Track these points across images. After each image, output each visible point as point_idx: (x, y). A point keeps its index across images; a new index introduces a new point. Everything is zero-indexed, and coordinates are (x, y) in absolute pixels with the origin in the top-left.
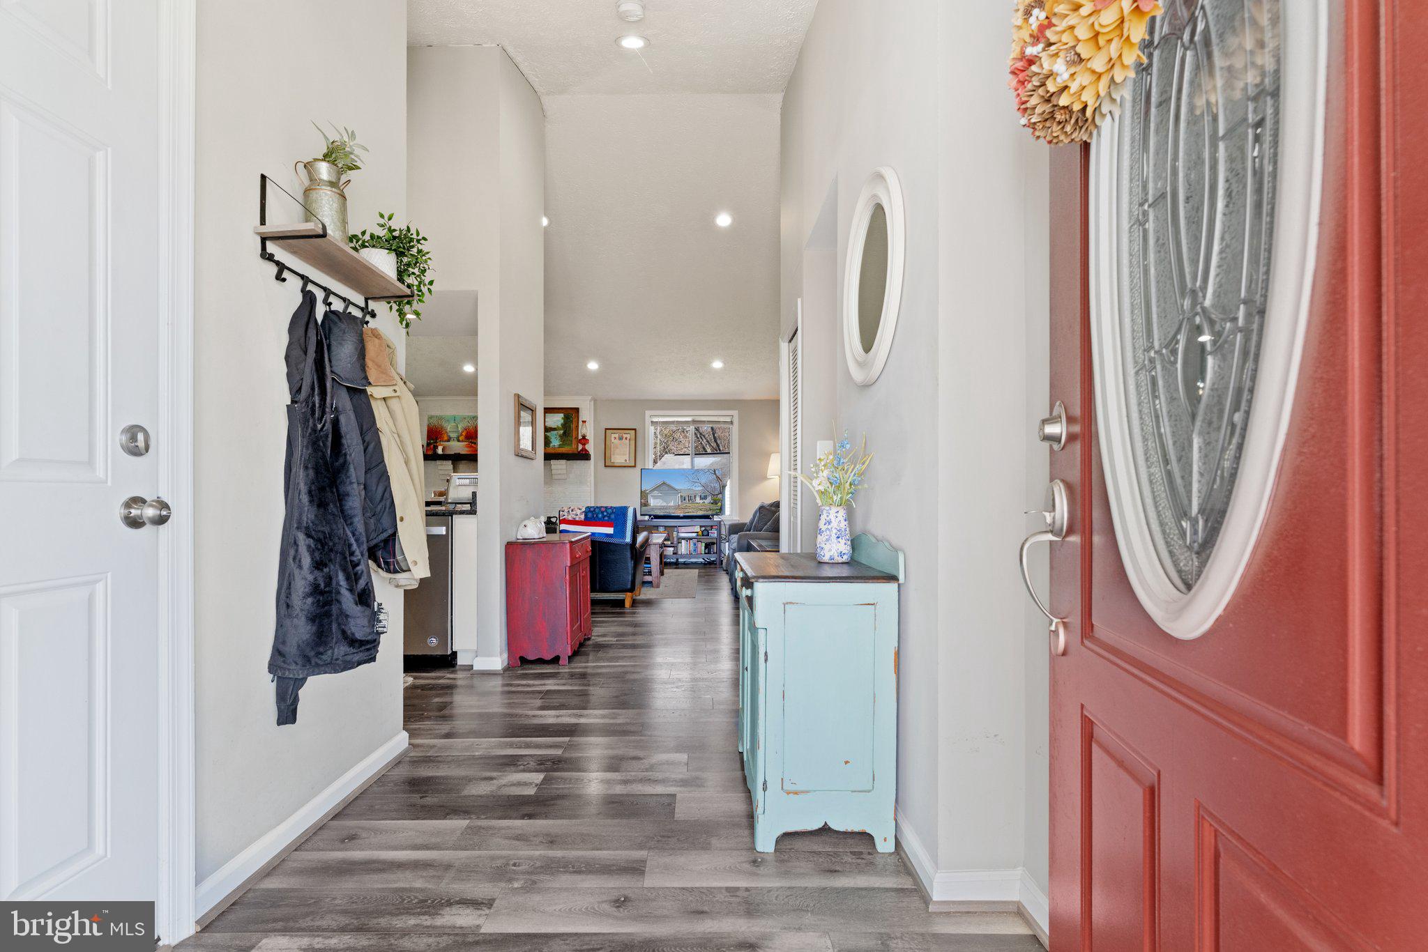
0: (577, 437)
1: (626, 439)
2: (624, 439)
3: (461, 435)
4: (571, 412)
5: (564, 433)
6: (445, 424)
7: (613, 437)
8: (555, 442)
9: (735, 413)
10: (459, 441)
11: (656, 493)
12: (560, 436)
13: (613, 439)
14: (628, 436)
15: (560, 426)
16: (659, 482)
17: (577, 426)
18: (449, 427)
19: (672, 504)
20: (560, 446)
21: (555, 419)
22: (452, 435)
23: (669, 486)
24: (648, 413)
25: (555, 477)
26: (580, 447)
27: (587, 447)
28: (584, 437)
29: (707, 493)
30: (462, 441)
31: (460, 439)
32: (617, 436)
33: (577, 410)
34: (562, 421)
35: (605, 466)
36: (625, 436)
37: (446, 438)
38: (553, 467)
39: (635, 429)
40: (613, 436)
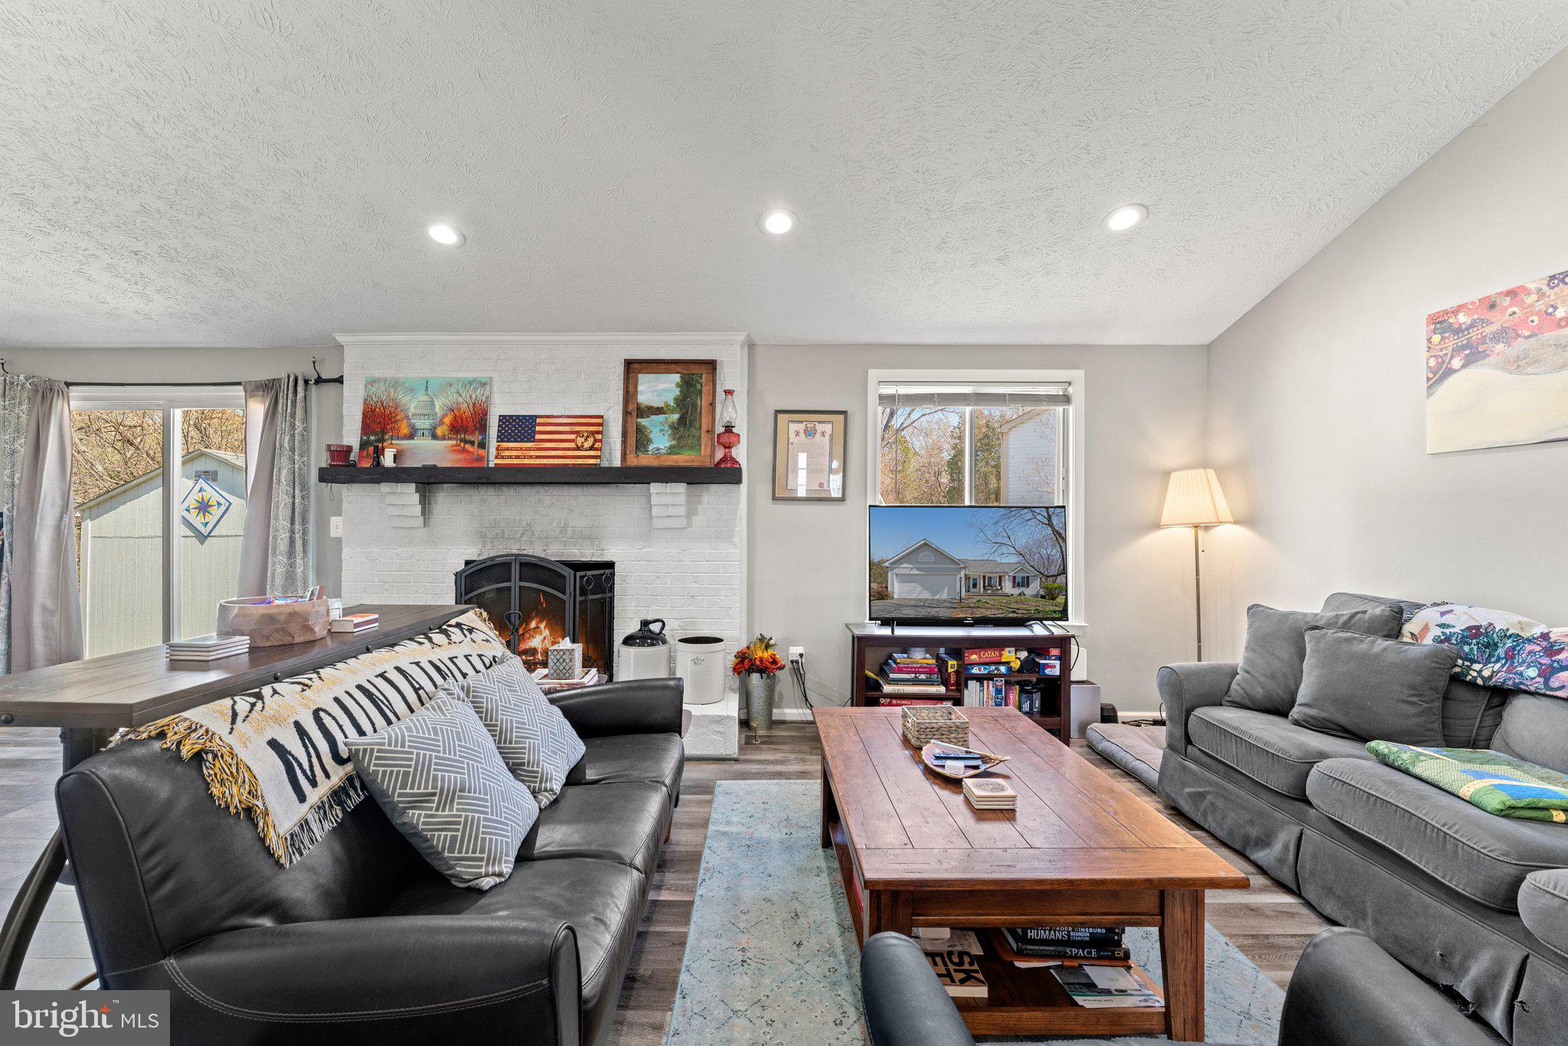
0: (711, 431)
1: (823, 434)
2: (818, 434)
3: (441, 423)
4: (696, 369)
5: (682, 420)
6: (404, 399)
7: (794, 429)
8: (660, 440)
9: (1077, 375)
10: (434, 437)
11: (906, 568)
12: (672, 427)
13: (792, 435)
14: (828, 428)
15: (672, 403)
16: (916, 541)
17: (712, 404)
18: (412, 405)
19: (944, 595)
20: (672, 450)
21: (661, 387)
22: (419, 423)
23: (937, 552)
24: (874, 375)
25: (658, 523)
26: (720, 454)
27: (734, 452)
28: (729, 429)
29: (1032, 572)
30: (444, 438)
31: (439, 432)
32: (801, 427)
33: (711, 365)
34: (677, 392)
35: (774, 498)
36: (820, 427)
37: (405, 430)
38: (654, 500)
39: (844, 413)
40: (793, 427)
